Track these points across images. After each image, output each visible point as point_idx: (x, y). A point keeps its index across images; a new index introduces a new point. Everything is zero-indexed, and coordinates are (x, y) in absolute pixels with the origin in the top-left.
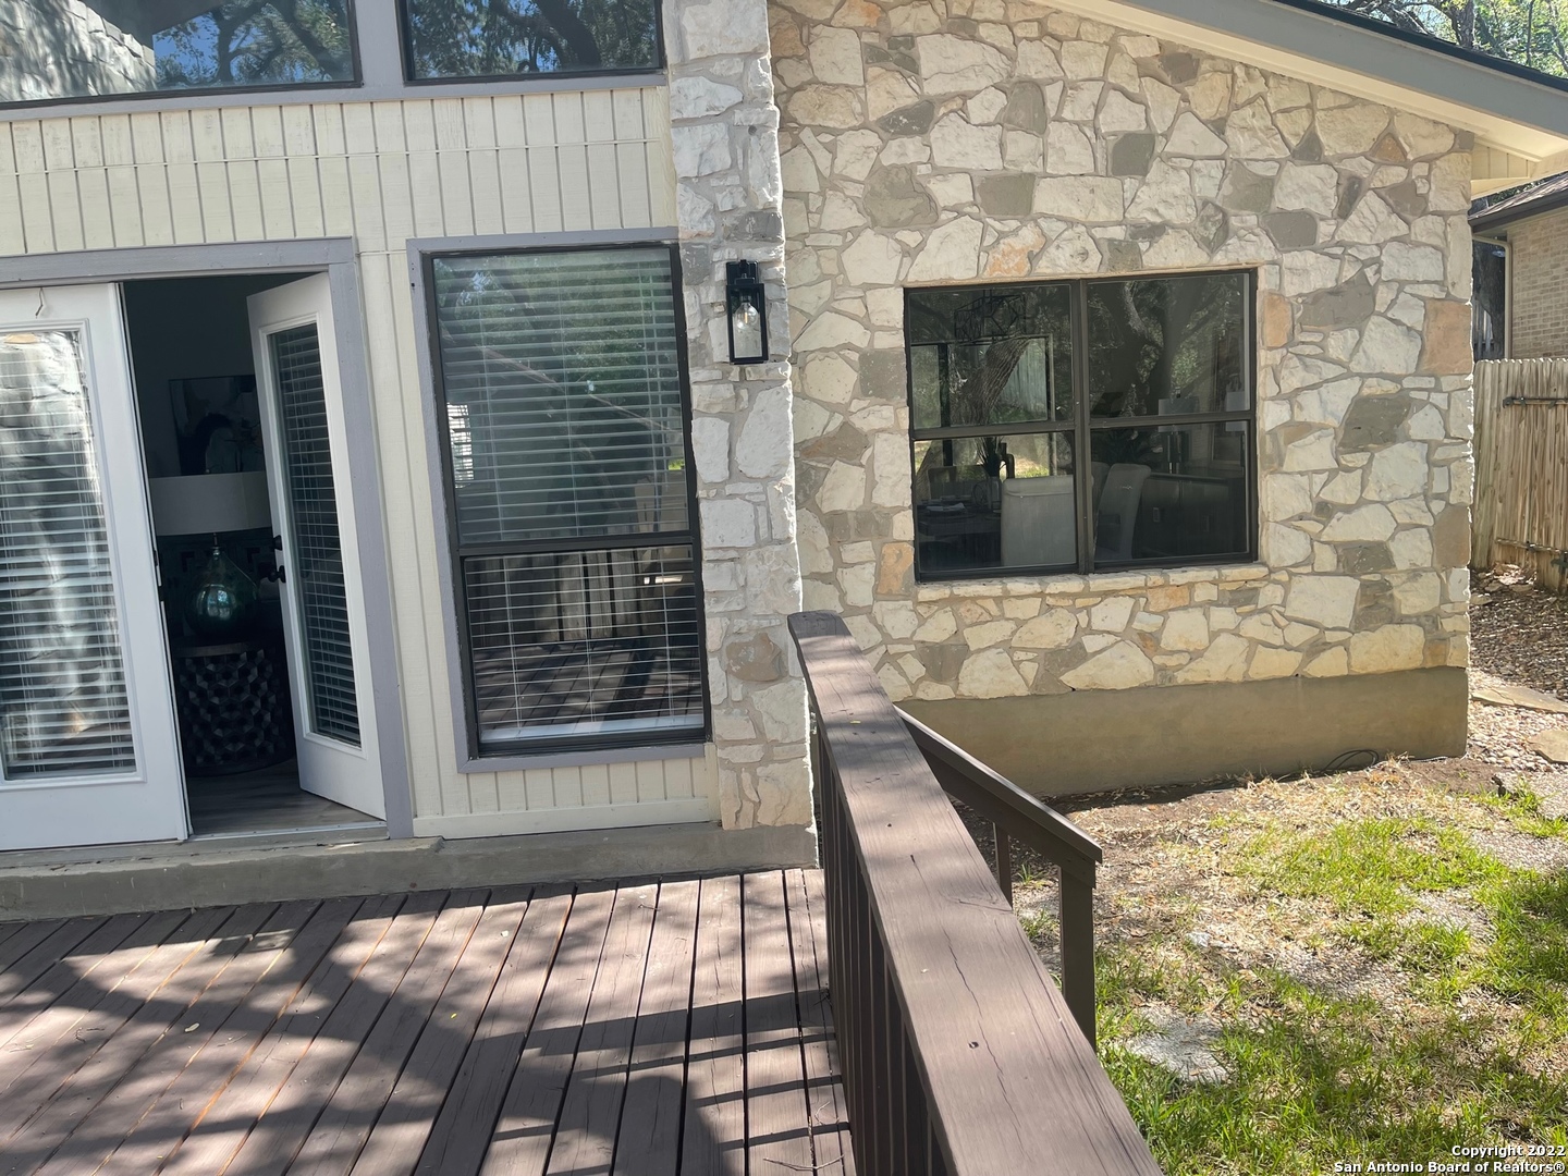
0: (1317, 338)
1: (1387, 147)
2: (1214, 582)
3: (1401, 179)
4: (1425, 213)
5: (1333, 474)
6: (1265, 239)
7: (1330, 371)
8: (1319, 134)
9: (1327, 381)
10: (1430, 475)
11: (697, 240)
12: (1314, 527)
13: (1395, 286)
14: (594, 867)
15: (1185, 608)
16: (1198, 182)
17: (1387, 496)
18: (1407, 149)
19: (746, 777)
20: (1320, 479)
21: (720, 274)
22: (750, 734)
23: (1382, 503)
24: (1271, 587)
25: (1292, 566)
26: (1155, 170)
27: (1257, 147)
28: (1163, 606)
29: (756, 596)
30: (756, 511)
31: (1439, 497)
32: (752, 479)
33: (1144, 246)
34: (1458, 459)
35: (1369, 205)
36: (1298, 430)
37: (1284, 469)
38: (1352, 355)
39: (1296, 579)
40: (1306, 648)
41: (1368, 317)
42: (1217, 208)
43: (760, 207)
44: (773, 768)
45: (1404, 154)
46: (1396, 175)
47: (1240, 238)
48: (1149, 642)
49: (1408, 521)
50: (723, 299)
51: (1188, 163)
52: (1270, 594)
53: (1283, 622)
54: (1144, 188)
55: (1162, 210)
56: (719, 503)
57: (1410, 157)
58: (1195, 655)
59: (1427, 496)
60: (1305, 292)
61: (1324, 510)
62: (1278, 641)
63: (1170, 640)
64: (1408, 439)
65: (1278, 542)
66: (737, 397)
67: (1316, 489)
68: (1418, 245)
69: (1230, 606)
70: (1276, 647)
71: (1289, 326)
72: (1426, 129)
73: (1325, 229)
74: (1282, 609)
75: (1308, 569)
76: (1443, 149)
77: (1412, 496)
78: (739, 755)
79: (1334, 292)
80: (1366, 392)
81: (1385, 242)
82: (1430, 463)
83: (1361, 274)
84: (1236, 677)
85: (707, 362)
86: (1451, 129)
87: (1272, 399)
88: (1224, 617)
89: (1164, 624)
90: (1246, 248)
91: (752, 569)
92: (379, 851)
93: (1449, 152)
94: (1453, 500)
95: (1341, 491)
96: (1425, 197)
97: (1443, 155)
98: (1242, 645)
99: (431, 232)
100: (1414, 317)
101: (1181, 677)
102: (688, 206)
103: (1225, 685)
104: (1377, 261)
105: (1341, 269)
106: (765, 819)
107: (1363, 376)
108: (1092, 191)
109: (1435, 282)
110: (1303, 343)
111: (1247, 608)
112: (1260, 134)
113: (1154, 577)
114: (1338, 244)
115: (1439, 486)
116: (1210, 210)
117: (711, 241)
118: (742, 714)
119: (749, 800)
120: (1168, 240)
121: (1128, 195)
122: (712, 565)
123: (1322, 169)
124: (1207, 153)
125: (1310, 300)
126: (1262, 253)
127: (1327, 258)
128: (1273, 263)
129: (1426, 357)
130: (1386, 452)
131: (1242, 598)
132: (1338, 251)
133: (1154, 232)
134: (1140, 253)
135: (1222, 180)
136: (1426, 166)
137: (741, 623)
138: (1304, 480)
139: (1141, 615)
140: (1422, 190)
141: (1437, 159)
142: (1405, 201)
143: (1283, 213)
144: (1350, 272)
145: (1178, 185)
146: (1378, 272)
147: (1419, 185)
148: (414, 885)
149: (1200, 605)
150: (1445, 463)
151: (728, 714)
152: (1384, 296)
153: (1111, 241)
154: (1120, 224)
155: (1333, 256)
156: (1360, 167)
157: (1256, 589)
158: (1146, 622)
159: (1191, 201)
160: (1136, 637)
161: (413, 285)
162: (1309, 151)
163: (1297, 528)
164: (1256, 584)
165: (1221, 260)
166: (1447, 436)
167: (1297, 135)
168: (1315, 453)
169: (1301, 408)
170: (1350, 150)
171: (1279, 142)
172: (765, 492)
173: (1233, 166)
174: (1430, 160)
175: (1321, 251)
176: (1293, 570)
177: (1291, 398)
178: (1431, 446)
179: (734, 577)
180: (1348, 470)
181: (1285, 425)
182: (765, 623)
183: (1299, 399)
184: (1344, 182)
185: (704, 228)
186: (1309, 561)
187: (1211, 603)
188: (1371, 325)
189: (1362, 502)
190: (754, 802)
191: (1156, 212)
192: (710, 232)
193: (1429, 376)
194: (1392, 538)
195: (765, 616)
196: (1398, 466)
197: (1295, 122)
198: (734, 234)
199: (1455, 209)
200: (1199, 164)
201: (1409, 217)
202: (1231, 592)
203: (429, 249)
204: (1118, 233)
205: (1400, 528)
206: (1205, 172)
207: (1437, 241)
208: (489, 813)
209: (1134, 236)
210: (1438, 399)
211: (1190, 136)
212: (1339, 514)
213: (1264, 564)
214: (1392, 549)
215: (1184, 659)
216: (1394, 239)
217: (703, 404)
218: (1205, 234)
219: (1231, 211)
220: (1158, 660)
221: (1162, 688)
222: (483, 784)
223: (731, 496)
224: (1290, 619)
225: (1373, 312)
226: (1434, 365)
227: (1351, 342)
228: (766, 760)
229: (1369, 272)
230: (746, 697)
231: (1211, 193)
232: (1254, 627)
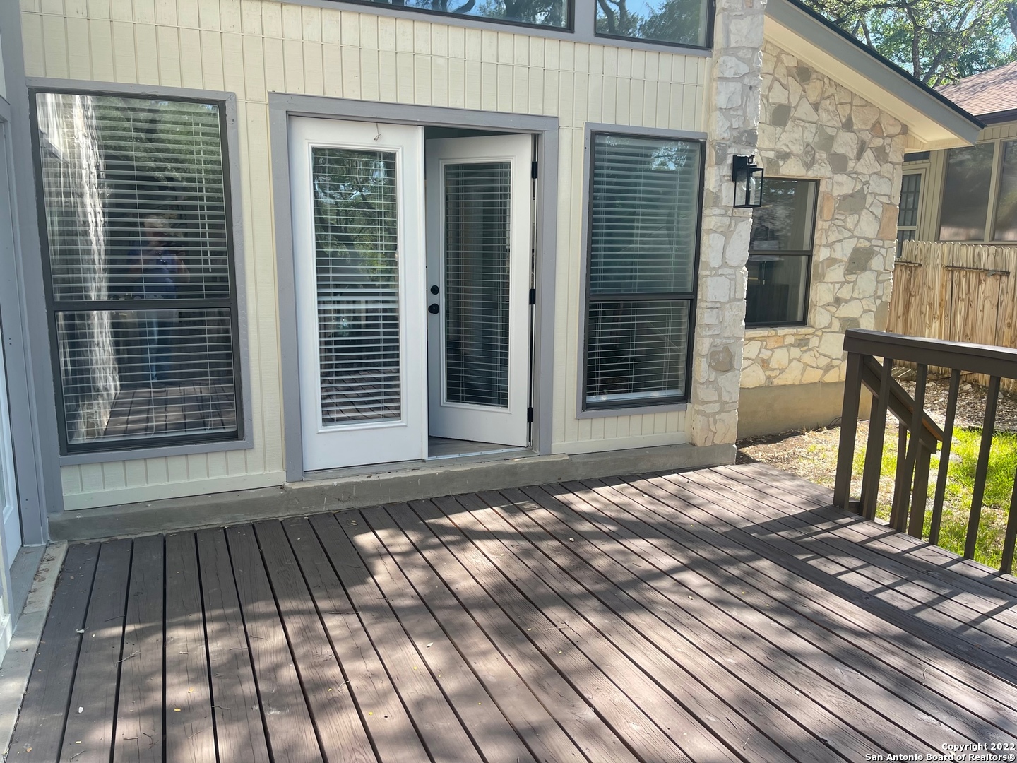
0: (842, 217)
1: (876, 129)
2: (793, 335)
3: (881, 144)
4: (887, 162)
5: (843, 284)
6: (828, 165)
7: (847, 234)
8: (853, 117)
9: (845, 239)
10: (877, 287)
11: (722, 142)
12: (833, 309)
13: (873, 195)
14: (643, 467)
15: (780, 347)
16: (806, 134)
17: (861, 296)
18: (884, 130)
19: (711, 419)
20: (838, 286)
21: (730, 160)
22: (716, 398)
23: (859, 299)
24: (815, 338)
25: (823, 328)
26: (790, 124)
27: (830, 120)
28: (773, 346)
29: (726, 327)
30: (730, 283)
31: (879, 297)
32: (730, 267)
33: (781, 163)
34: (887, 280)
35: (868, 155)
36: (832, 261)
37: (825, 280)
38: (855, 227)
39: (825, 334)
40: (824, 368)
41: (862, 209)
42: (812, 148)
43: (750, 128)
44: (724, 415)
45: (883, 132)
46: (878, 142)
47: (819, 165)
48: (765, 364)
49: (867, 308)
50: (730, 173)
51: (802, 123)
52: (814, 342)
53: (817, 355)
54: (784, 134)
55: (790, 146)
56: (716, 278)
57: (885, 134)
58: (782, 371)
59: (876, 297)
60: (841, 194)
61: (838, 301)
62: (814, 365)
63: (773, 364)
64: (870, 269)
65: (819, 317)
66: (730, 225)
67: (836, 290)
68: (883, 177)
69: (798, 346)
70: (814, 368)
71: (833, 210)
72: (892, 121)
73: (851, 164)
74: (818, 349)
75: (828, 330)
76: (897, 132)
77: (870, 297)
78: (710, 409)
79: (851, 196)
80: (859, 245)
81: (872, 174)
82: (878, 282)
83: (862, 188)
84: (797, 382)
85: (720, 205)
86: (901, 123)
87: (824, 246)
88: (796, 352)
89: (772, 354)
90: (821, 171)
91: (727, 313)
92: (544, 460)
93: (899, 134)
94: (883, 300)
95: (845, 293)
96: (887, 154)
97: (896, 135)
98: (801, 366)
99: (595, 119)
100: (878, 212)
101: (776, 382)
102: (720, 124)
103: (793, 386)
104: (867, 183)
105: (855, 185)
106: (717, 441)
107: (859, 238)
108: (763, 132)
109: (887, 195)
110: (837, 219)
111: (805, 348)
112: (832, 114)
113: (771, 331)
114: (855, 173)
115: (880, 293)
116: (809, 149)
117: (728, 143)
118: (713, 387)
119: (712, 431)
120: (792, 161)
121: (777, 136)
122: (709, 310)
123: (852, 135)
124: (810, 120)
125: (842, 198)
126: (827, 173)
127: (851, 179)
128: (830, 178)
129: (881, 231)
130: (862, 275)
131: (802, 343)
132: (855, 176)
133: (785, 156)
134: (779, 167)
135: (815, 134)
136: (890, 139)
137: (718, 341)
138: (831, 286)
139: (763, 350)
140: (887, 151)
141: (894, 136)
142: (881, 155)
143: (836, 154)
144: (858, 187)
145: (797, 134)
146: (868, 188)
147: (887, 148)
148: (560, 479)
149: (786, 346)
150: (882, 282)
151: (707, 387)
152: (869, 199)
153: (768, 158)
154: (772, 150)
155: (853, 178)
156: (866, 136)
157: (809, 339)
158: (765, 354)
159: (802, 143)
160: (760, 362)
161: (585, 148)
162: (848, 125)
163: (827, 310)
164: (809, 337)
165: (811, 174)
166: (884, 269)
167: (845, 116)
168: (836, 274)
169: (835, 251)
170: (864, 127)
171: (838, 119)
172: (735, 274)
173: (820, 128)
174: (892, 136)
175: (848, 174)
176: (823, 330)
177: (830, 246)
178: (879, 273)
179: (718, 317)
180: (849, 283)
181: (827, 259)
182: (728, 341)
183: (834, 246)
184: (860, 143)
185: (725, 135)
186: (830, 326)
187: (791, 345)
188: (863, 214)
189: (852, 299)
190: (714, 432)
191: (787, 146)
192: (728, 138)
193: (881, 240)
194: (861, 316)
195: (728, 338)
196: (866, 281)
197: (845, 110)
198: (737, 141)
199: (898, 162)
200: (807, 125)
201: (881, 163)
202: (799, 340)
203: (595, 129)
204: (771, 155)
205: (866, 311)
206: (809, 129)
207: (890, 176)
208: (587, 441)
209: (778, 157)
210: (883, 251)
211: (804, 111)
212: (843, 304)
213: (812, 327)
214: (860, 322)
215: (777, 373)
216: (875, 173)
217: (716, 226)
218: (806, 160)
219: (817, 150)
220: (768, 373)
221: (768, 387)
222: (585, 425)
223: (721, 275)
224: (821, 354)
225: (864, 208)
226: (883, 235)
227: (856, 221)
228: (721, 411)
229: (865, 187)
230: (716, 379)
231: (810, 140)
232: (807, 358)
